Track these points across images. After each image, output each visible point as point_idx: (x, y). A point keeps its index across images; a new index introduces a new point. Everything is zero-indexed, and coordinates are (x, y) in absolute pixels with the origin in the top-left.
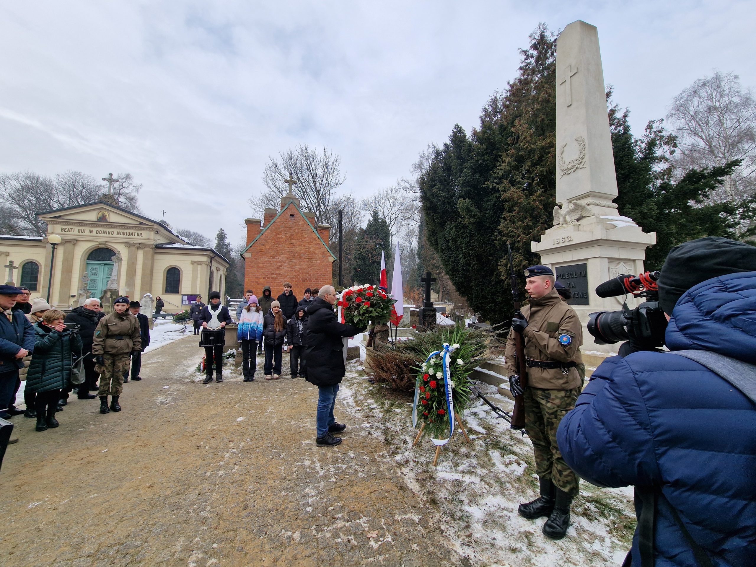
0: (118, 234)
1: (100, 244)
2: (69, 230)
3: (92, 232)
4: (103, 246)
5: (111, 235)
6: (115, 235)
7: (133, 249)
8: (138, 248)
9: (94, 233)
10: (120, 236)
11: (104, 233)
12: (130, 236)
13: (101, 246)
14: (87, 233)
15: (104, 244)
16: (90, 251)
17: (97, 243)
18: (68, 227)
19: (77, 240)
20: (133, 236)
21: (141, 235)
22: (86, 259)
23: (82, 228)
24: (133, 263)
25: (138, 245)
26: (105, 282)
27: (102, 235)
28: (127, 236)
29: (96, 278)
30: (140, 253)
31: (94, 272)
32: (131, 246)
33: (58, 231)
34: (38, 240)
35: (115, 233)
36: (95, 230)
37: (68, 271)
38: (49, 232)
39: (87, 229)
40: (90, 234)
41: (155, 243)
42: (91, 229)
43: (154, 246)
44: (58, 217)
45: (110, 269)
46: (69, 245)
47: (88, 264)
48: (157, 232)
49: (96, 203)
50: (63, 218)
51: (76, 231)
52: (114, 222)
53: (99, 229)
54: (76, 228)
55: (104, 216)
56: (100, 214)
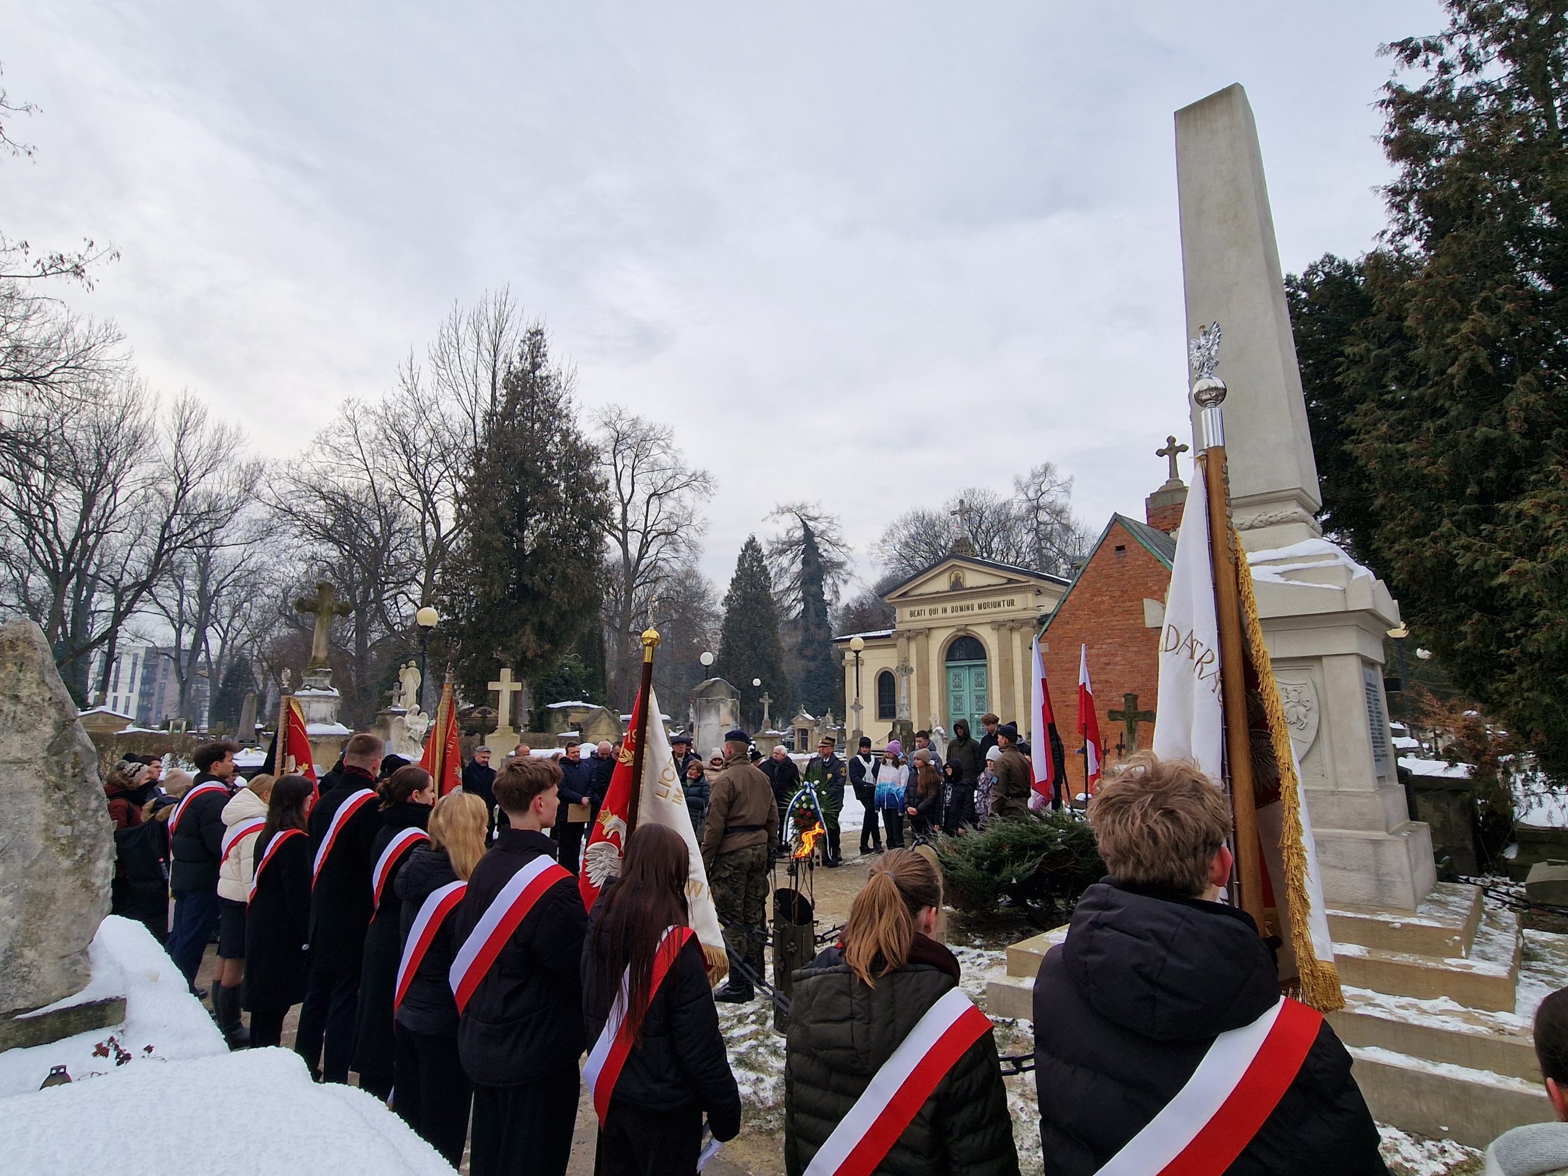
0: (980, 607)
1: (959, 630)
2: (918, 614)
3: (945, 610)
4: (962, 633)
5: (970, 612)
6: (976, 610)
7: (1004, 631)
8: (1011, 630)
9: (949, 613)
10: (983, 611)
11: (961, 610)
12: (997, 609)
13: (960, 634)
14: (940, 614)
15: (965, 630)
16: (948, 645)
17: (955, 629)
18: (916, 609)
19: (930, 629)
20: (1002, 608)
21: (1011, 603)
22: (944, 659)
23: (933, 607)
24: (1007, 660)
25: (1011, 624)
26: (973, 699)
27: (959, 613)
28: (994, 610)
29: (961, 693)
30: (1017, 638)
31: (957, 681)
32: (1001, 628)
33: (907, 617)
34: (888, 636)
35: (976, 607)
36: (949, 606)
37: (924, 683)
38: (898, 620)
39: (940, 607)
40: (944, 615)
41: (1037, 614)
42: (944, 605)
43: (1035, 622)
44: (904, 594)
45: (979, 675)
46: (921, 638)
47: (948, 667)
48: (1039, 591)
49: (946, 559)
50: (910, 594)
51: (927, 612)
52: (970, 588)
53: (954, 604)
54: (927, 608)
55: (958, 579)
56: (953, 576)
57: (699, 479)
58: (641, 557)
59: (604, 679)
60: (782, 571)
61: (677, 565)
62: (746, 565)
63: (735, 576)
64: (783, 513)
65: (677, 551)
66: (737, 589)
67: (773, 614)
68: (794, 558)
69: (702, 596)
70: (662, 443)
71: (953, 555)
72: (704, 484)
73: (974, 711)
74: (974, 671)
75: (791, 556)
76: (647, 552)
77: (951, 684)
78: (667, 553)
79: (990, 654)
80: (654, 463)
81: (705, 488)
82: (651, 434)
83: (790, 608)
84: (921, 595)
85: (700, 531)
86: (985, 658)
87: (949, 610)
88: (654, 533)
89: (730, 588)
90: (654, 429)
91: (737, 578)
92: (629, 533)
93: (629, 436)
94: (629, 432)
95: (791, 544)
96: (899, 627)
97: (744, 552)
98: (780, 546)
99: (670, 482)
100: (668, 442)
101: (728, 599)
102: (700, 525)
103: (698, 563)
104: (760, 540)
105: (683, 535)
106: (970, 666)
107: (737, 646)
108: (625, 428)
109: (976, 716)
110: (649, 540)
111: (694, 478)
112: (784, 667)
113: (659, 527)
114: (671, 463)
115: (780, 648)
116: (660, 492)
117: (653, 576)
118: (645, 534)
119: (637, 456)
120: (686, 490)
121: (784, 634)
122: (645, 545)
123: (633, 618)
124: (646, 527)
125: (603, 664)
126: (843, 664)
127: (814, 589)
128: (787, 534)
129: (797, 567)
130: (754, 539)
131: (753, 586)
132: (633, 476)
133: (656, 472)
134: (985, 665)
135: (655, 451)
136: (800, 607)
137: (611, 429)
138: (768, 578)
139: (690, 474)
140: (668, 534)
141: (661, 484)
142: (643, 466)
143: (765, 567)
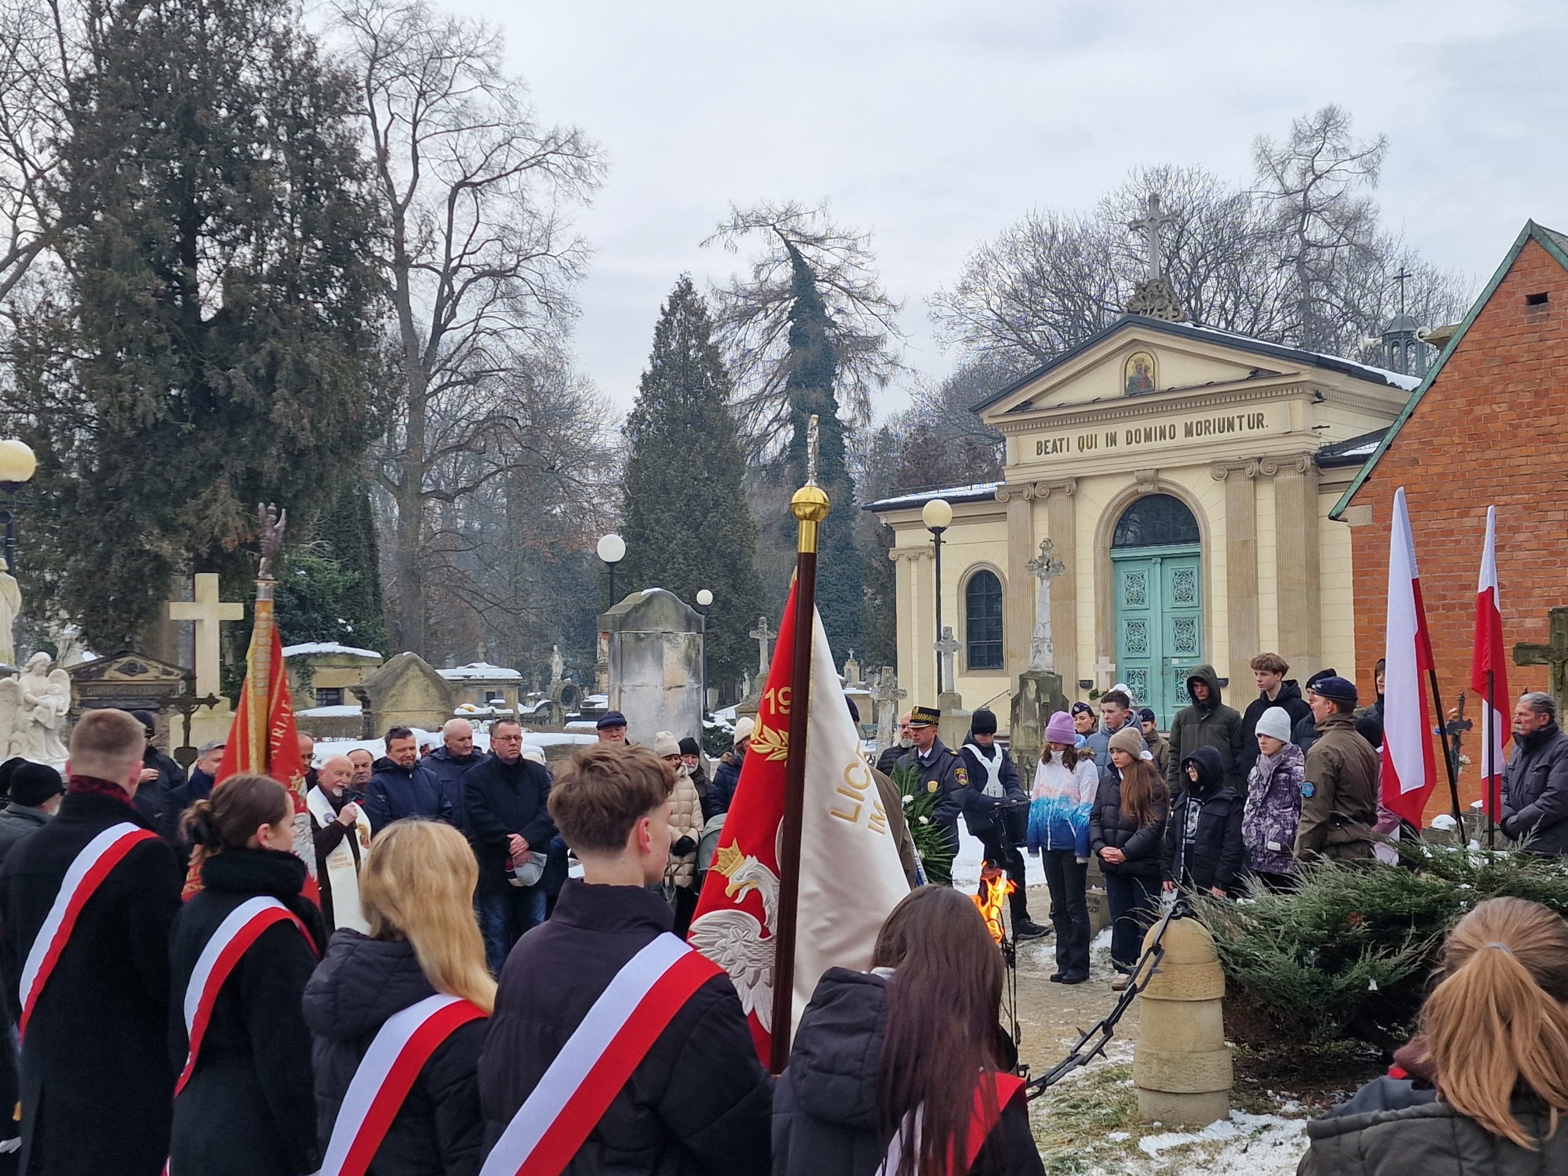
0: (1189, 432)
1: (1141, 482)
2: (1055, 449)
3: (1112, 440)
4: (1148, 489)
5: (1168, 442)
6: (1181, 438)
7: (1240, 482)
8: (1255, 479)
9: (1121, 445)
10: (1195, 439)
11: (1148, 438)
12: (1227, 435)
13: (1143, 489)
14: (1102, 448)
15: (1154, 481)
16: (1118, 514)
17: (1132, 480)
18: (1050, 436)
19: (1078, 480)
20: (1236, 434)
21: (1257, 421)
22: (1109, 543)
23: (1085, 432)
24: (1245, 543)
25: (1256, 466)
26: (1170, 625)
27: (1144, 445)
28: (1218, 437)
29: (1143, 614)
30: (1266, 497)
31: (1136, 588)
32: (1234, 476)
33: (1030, 454)
34: (989, 497)
35: (1180, 431)
36: (1121, 429)
37: (1066, 596)
38: (1010, 461)
39: (1101, 432)
40: (1112, 449)
41: (1314, 445)
42: (1110, 429)
43: (1308, 461)
44: (1026, 406)
45: (1183, 575)
46: (1059, 499)
47: (1115, 561)
48: (1318, 395)
49: (1116, 328)
50: (1036, 405)
51: (1074, 444)
52: (1171, 390)
53: (1133, 426)
54: (1073, 435)
55: (1142, 369)
56: (1131, 364)
57: (565, 149)
58: (439, 329)
59: (377, 594)
60: (748, 356)
61: (521, 343)
62: (674, 345)
63: (649, 368)
64: (746, 228)
65: (519, 313)
66: (655, 397)
67: (733, 449)
68: (771, 329)
69: (568, 412)
70: (478, 64)
71: (1132, 318)
72: (576, 162)
73: (1170, 651)
74: (1171, 567)
75: (766, 323)
76: (453, 315)
77: (1123, 595)
78: (499, 317)
79: (1207, 529)
80: (459, 113)
81: (578, 169)
82: (454, 42)
83: (765, 437)
84: (1060, 406)
85: (569, 270)
86: (1197, 540)
87: (1121, 439)
88: (467, 273)
89: (639, 395)
90: (458, 31)
91: (653, 374)
92: (411, 273)
93: (401, 46)
94: (400, 39)
95: (766, 296)
96: (1012, 477)
97: (668, 315)
98: (741, 302)
99: (499, 157)
100: (493, 61)
101: (636, 419)
102: (569, 255)
103: (568, 340)
104: (700, 289)
105: (532, 277)
106: (1163, 558)
107: (658, 521)
108: (391, 27)
109: (1175, 662)
110: (457, 289)
111: (552, 147)
112: (758, 564)
113: (477, 259)
114: (500, 111)
115: (748, 526)
116: (476, 179)
117: (467, 368)
118: (447, 275)
119: (422, 94)
120: (534, 176)
121: (752, 495)
122: (447, 302)
123: (429, 461)
124: (449, 259)
125: (373, 560)
126: (891, 556)
127: (815, 396)
128: (758, 273)
129: (780, 346)
130: (689, 285)
131: (688, 390)
132: (415, 142)
133: (466, 133)
134: (1197, 555)
135: (464, 83)
136: (787, 434)
137: (358, 31)
138: (719, 371)
139: (542, 137)
140: (497, 274)
141: (477, 159)
142: (437, 117)
143: (715, 347)
